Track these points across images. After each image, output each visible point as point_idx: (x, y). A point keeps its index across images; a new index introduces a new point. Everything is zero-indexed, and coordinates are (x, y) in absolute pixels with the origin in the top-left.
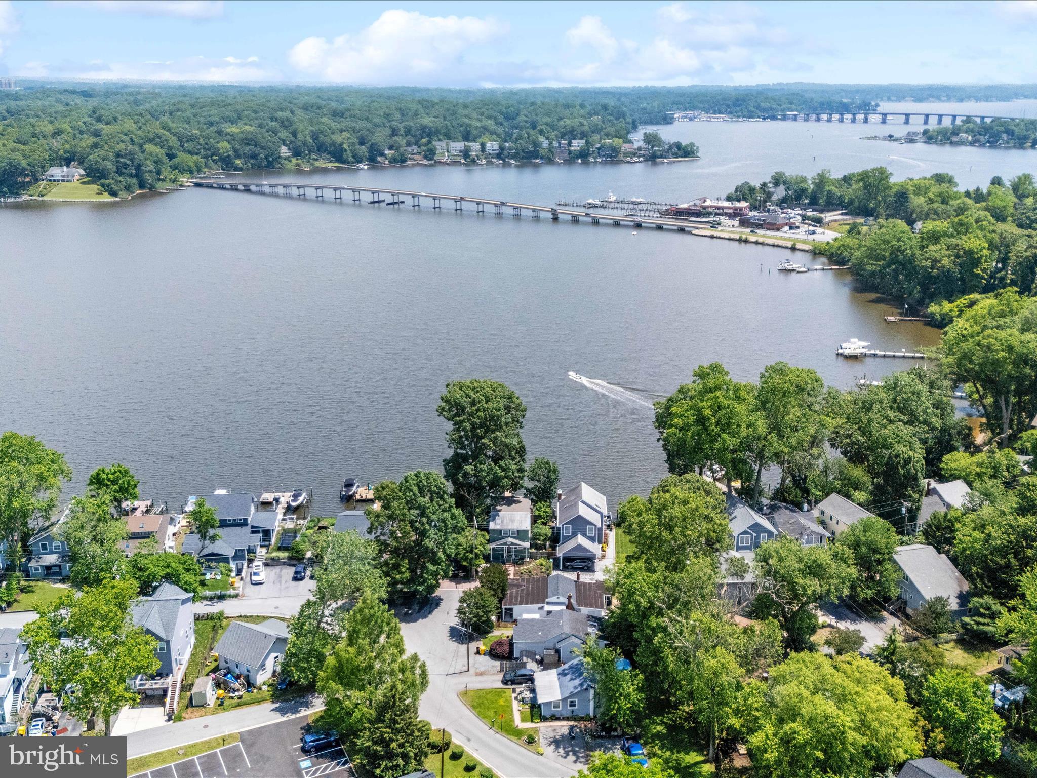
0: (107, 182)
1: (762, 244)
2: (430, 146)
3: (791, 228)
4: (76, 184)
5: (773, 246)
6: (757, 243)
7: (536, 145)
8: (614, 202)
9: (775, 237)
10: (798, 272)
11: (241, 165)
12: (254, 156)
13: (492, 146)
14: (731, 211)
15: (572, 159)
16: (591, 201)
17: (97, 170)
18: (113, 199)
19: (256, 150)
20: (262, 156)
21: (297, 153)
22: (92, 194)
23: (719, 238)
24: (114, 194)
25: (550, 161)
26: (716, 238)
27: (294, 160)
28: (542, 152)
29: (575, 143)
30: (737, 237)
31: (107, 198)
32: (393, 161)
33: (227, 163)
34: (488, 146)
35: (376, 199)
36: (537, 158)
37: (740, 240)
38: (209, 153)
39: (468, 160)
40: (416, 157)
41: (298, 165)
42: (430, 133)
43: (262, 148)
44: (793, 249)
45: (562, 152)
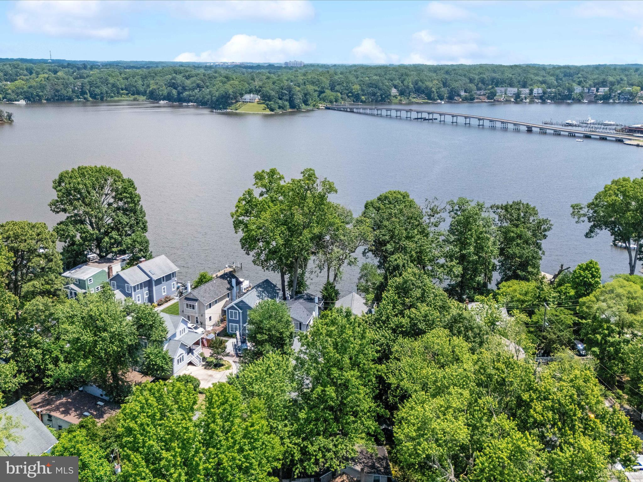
0: (270, 103)
2: (492, 90)
4: (255, 104)
7: (570, 90)
8: (593, 124)
11: (364, 99)
12: (374, 94)
13: (537, 91)
15: (596, 100)
17: (266, 95)
18: (270, 113)
19: (376, 90)
20: (379, 94)
21: (402, 93)
22: (261, 109)
24: (272, 110)
26: (641, 146)
27: (399, 98)
28: (574, 95)
29: (601, 89)
31: (268, 112)
32: (465, 100)
33: (356, 98)
34: (535, 91)
35: (420, 117)
36: (570, 99)
38: (347, 92)
39: (518, 99)
40: (481, 97)
41: (401, 100)
42: (497, 83)
43: (380, 89)
45: (590, 96)
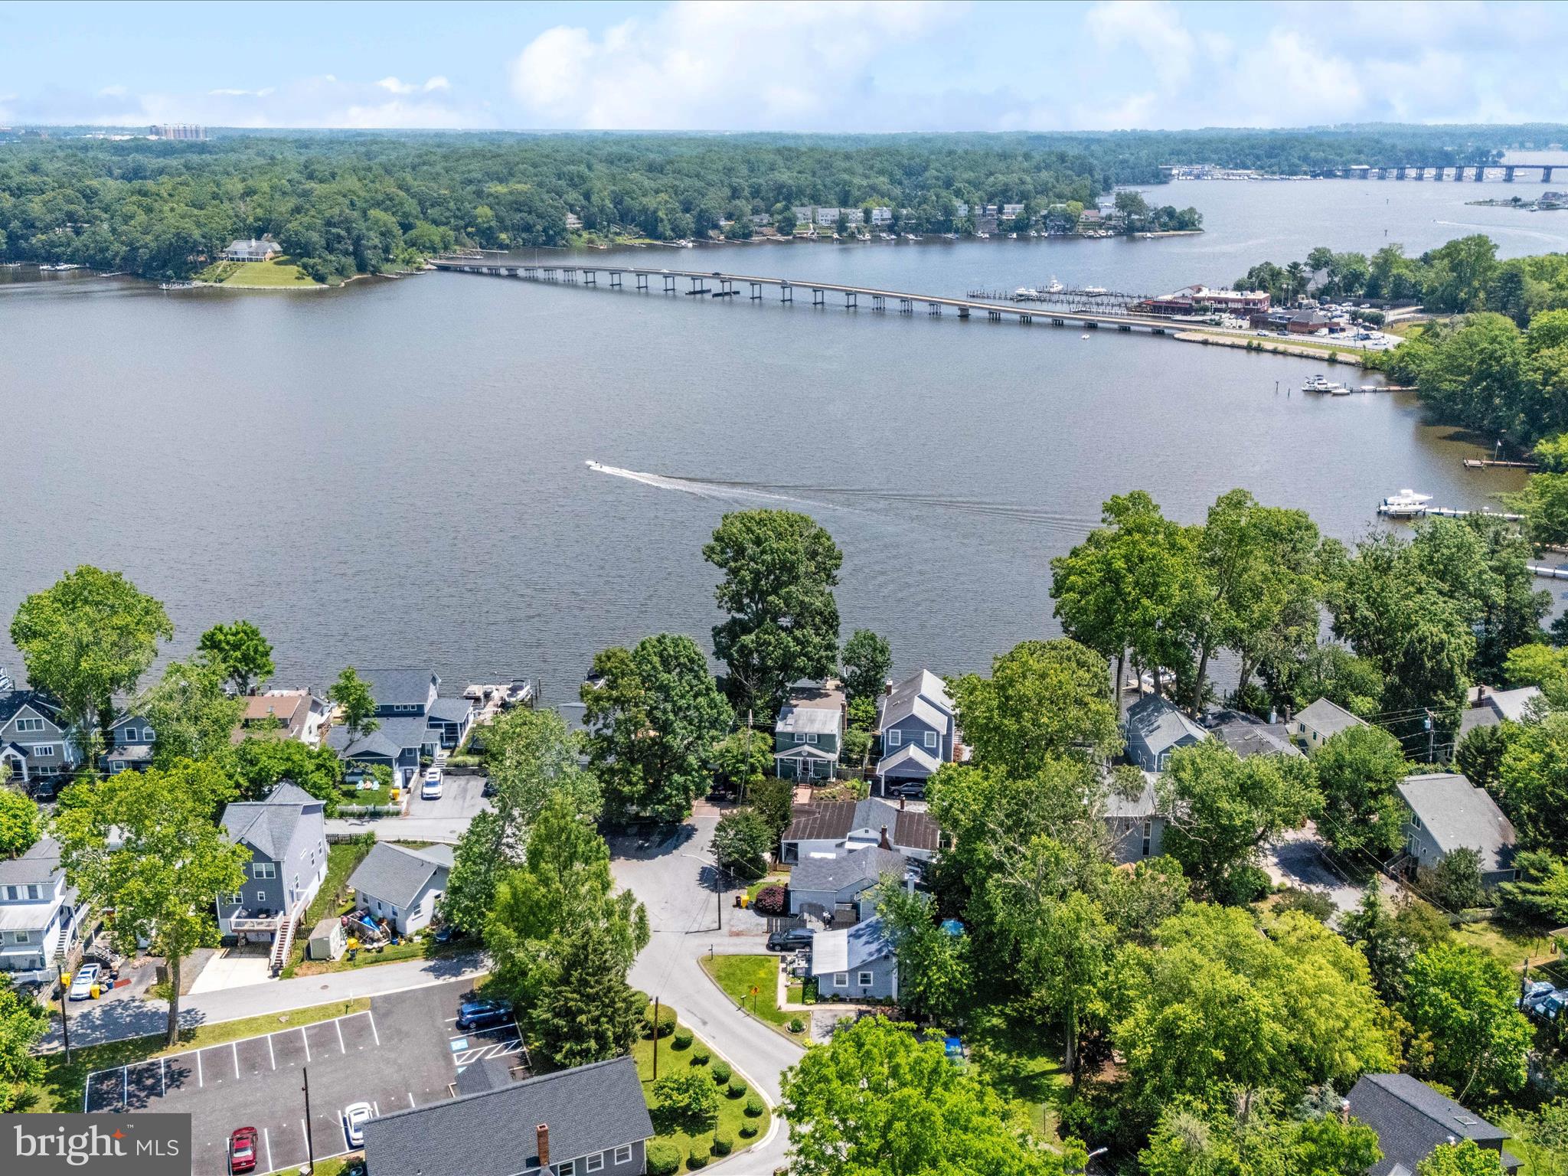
0: (311, 261)
1: (1284, 353)
2: (787, 214)
3: (1332, 331)
4: (268, 264)
5: (1301, 356)
6: (1275, 352)
7: (949, 211)
8: (1059, 293)
9: (1304, 344)
10: (1335, 395)
11: (507, 241)
12: (528, 228)
13: (881, 213)
14: (1239, 306)
15: (1002, 232)
16: (1022, 291)
17: (298, 244)
18: (318, 286)
19: (531, 219)
20: (539, 228)
21: (589, 224)
22: (290, 278)
23: (1217, 344)
24: (320, 278)
25: (968, 236)
26: (1213, 344)
27: (585, 235)
28: (957, 222)
29: (1008, 208)
30: (1244, 342)
31: (310, 285)
32: (732, 236)
33: (487, 238)
34: (876, 213)
35: (698, 288)
36: (949, 231)
37: (1249, 348)
38: (462, 223)
39: (844, 235)
40: (765, 230)
41: (591, 241)
42: (789, 195)
43: (540, 216)
44: (1332, 361)
45: (988, 222)
